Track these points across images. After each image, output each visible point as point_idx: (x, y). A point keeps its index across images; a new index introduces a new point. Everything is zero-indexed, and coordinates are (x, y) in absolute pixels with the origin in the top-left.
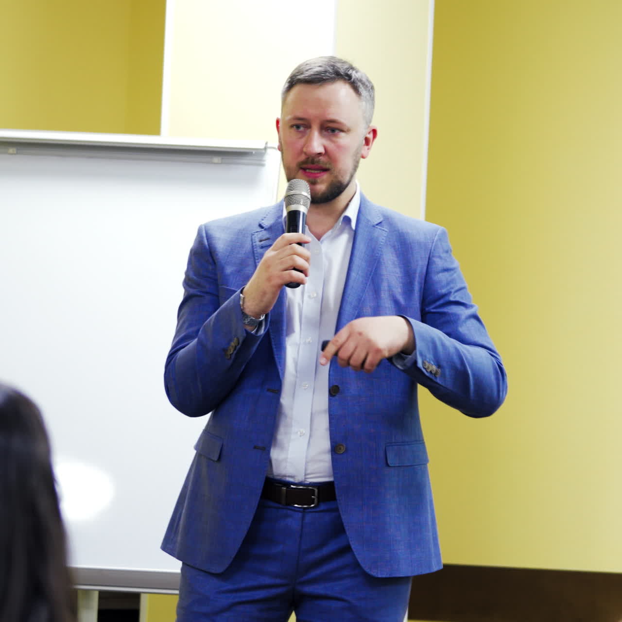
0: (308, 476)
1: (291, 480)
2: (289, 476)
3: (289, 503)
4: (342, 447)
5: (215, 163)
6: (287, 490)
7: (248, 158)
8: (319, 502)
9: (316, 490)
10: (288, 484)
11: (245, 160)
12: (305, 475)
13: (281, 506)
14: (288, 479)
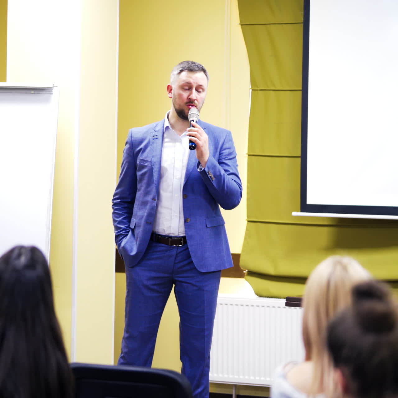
0: (179, 234)
1: (173, 235)
2: (172, 234)
3: (172, 245)
4: (188, 219)
5: (32, 94)
6: (171, 240)
7: (45, 91)
8: (184, 244)
9: (183, 239)
10: (171, 237)
11: (44, 92)
12: (179, 233)
13: (169, 246)
14: (171, 235)
